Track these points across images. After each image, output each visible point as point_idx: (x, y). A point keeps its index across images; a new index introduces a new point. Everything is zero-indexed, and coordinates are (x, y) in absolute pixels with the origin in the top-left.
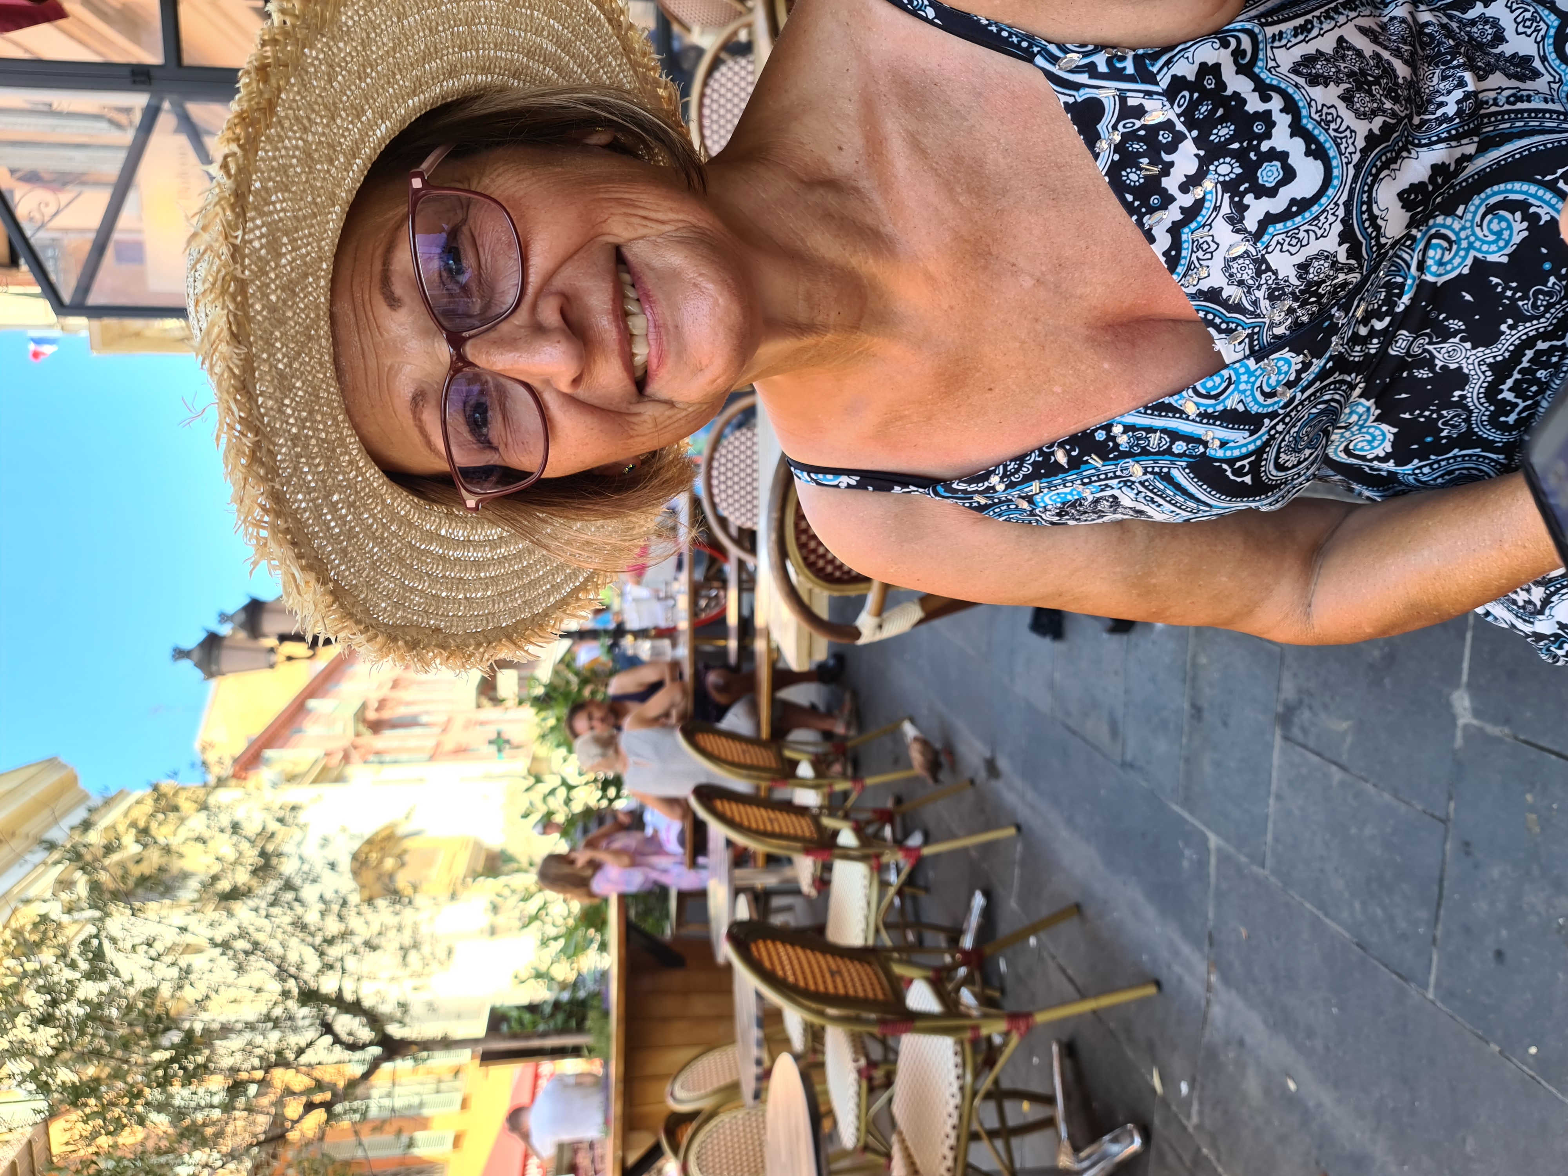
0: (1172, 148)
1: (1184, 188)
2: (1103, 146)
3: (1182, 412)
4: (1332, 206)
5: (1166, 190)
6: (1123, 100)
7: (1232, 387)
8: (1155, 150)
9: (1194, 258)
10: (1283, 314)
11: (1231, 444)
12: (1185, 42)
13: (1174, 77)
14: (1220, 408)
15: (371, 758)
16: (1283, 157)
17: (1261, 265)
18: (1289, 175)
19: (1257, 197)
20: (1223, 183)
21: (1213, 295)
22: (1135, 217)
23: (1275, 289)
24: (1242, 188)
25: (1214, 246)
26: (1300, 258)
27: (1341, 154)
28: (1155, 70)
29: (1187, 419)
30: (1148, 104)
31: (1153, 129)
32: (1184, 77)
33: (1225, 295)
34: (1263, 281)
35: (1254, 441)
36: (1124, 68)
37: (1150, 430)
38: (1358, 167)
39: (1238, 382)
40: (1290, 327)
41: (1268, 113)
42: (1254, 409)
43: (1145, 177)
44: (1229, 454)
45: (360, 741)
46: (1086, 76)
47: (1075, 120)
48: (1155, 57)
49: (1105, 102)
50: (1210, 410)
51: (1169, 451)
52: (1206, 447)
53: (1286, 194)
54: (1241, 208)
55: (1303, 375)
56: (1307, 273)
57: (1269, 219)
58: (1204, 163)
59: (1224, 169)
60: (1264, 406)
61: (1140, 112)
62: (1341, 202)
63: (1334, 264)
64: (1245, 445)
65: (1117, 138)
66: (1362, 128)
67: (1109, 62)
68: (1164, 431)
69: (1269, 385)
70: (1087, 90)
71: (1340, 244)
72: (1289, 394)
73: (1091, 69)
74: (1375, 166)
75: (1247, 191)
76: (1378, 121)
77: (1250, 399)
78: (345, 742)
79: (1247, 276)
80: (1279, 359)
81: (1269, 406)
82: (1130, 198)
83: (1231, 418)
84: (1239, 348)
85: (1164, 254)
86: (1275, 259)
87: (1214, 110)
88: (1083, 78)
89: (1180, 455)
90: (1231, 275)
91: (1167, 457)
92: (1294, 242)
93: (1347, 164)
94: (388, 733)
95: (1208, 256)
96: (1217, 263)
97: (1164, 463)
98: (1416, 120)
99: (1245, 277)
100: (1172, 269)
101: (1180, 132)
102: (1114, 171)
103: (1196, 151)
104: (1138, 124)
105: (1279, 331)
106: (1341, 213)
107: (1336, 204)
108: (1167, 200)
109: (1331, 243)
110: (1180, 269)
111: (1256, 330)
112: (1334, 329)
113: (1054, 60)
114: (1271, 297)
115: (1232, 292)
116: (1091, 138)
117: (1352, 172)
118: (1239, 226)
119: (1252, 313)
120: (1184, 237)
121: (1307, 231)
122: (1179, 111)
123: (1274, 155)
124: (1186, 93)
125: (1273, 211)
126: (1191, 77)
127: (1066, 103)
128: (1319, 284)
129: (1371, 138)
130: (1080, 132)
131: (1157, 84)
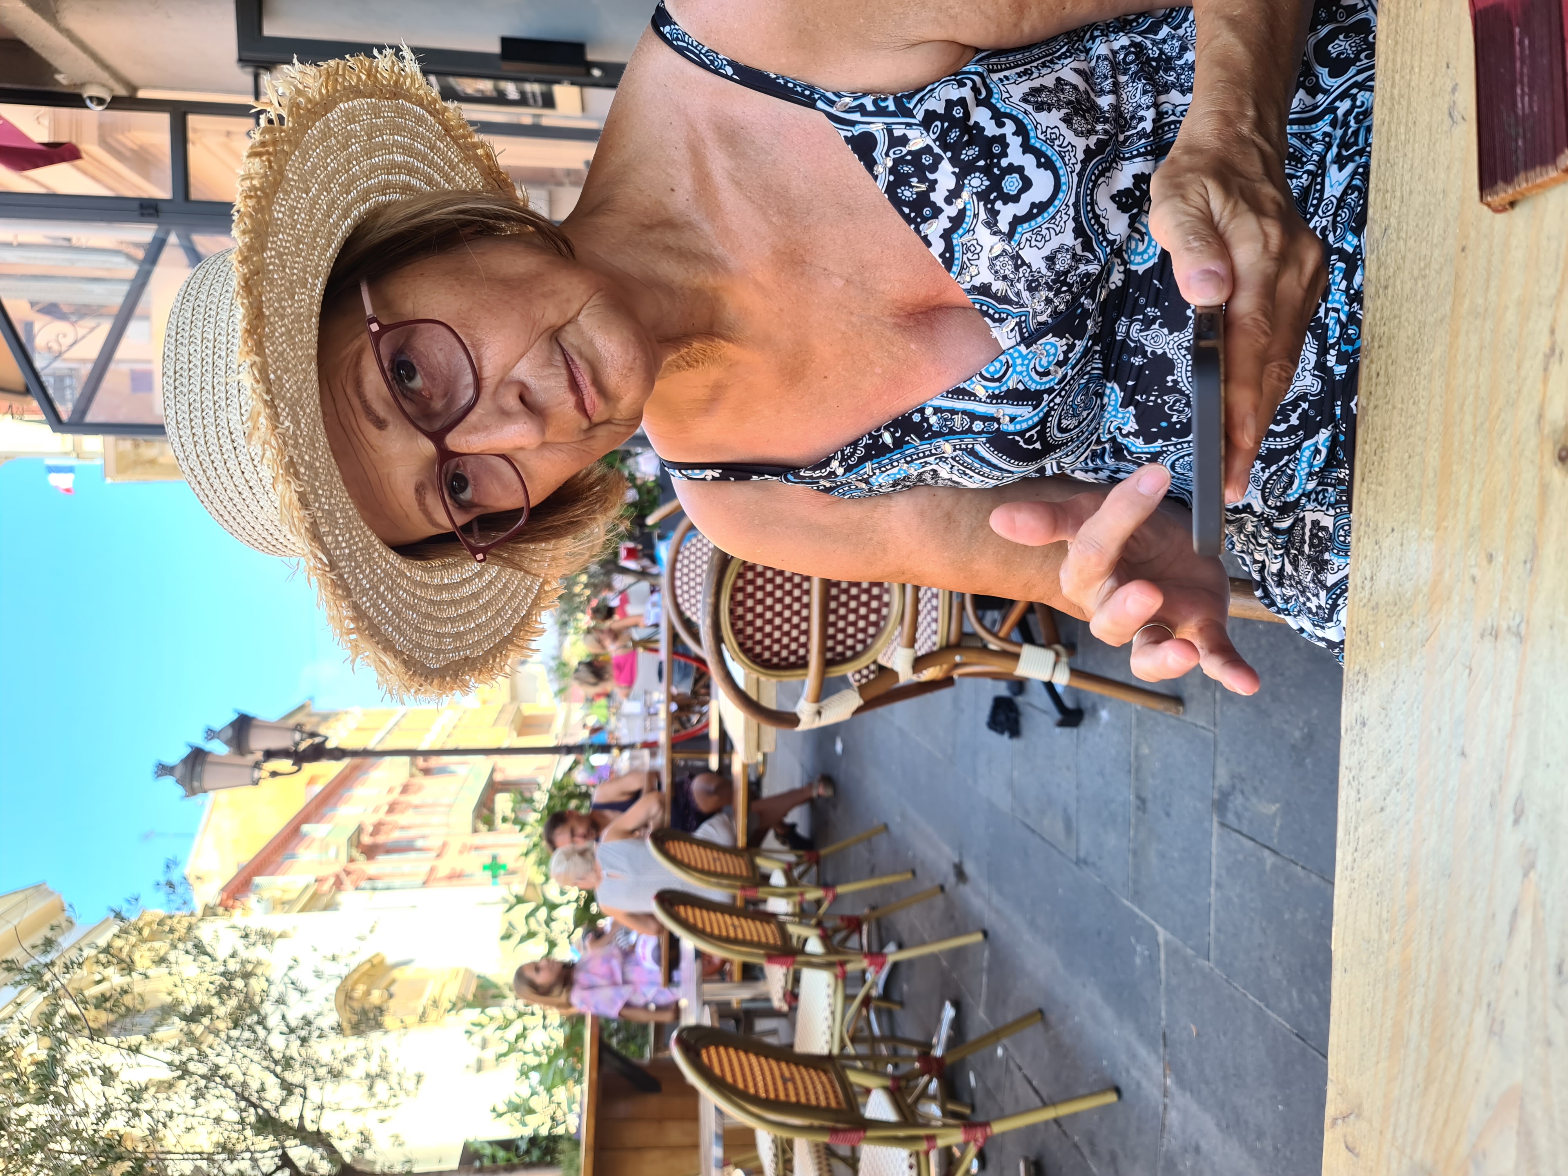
0: (934, 168)
1: (949, 201)
2: (879, 169)
3: (975, 395)
4: (1064, 207)
5: (934, 203)
6: (890, 132)
7: (1011, 370)
8: (921, 172)
9: (965, 259)
10: (1043, 304)
11: (1019, 419)
12: (933, 83)
13: (927, 111)
14: (1004, 389)
15: (363, 884)
16: (1020, 170)
17: (1018, 261)
18: (1027, 184)
19: (1005, 203)
20: (977, 194)
21: (984, 290)
22: (913, 226)
23: (1033, 281)
24: (992, 197)
25: (979, 248)
26: (1046, 252)
27: (1065, 164)
28: (911, 106)
29: (980, 401)
30: (910, 134)
31: (917, 155)
32: (935, 111)
33: (994, 289)
34: (1021, 275)
35: (1037, 414)
36: (887, 107)
37: (953, 412)
38: (1080, 175)
39: (1014, 365)
40: (1051, 316)
41: (1003, 136)
42: (1033, 387)
43: (917, 193)
44: (1018, 427)
45: (352, 867)
46: (858, 114)
47: (855, 150)
48: (910, 97)
49: (876, 134)
50: (997, 392)
51: (970, 430)
52: (999, 424)
53: (1028, 199)
54: (994, 213)
55: (1070, 355)
56: (1054, 264)
57: (1017, 221)
58: (960, 177)
59: (976, 182)
60: (1041, 384)
61: (904, 140)
62: (1070, 203)
63: (1074, 256)
64: (1031, 418)
65: (890, 164)
66: (1081, 144)
67: (875, 102)
68: (964, 412)
69: (1042, 366)
70: (861, 126)
71: (1076, 239)
72: (1061, 372)
73: (862, 109)
74: (1094, 174)
75: (996, 199)
76: (1092, 141)
77: (1027, 379)
78: (337, 868)
79: (1008, 270)
80: (1046, 344)
81: (1046, 383)
82: (906, 210)
83: (1017, 396)
84: (1011, 335)
85: (941, 256)
86: (1028, 254)
87: (960, 137)
88: (856, 117)
89: (980, 433)
90: (996, 272)
91: (969, 435)
92: (1039, 238)
93: (1072, 172)
94: (381, 858)
95: (976, 257)
96: (984, 262)
97: (968, 440)
98: (1121, 138)
99: (1007, 272)
100: (949, 268)
101: (937, 154)
102: (891, 190)
103: (951, 169)
104: (905, 151)
105: (1042, 318)
106: (1072, 212)
107: (1067, 205)
108: (937, 212)
109: (1068, 239)
110: (955, 269)
111: (1023, 318)
112: (1086, 314)
113: (832, 103)
114: (1030, 289)
115: (998, 286)
116: (870, 164)
117: (1076, 179)
118: (995, 229)
119: (1017, 303)
120: (955, 242)
121: (1048, 229)
122: (934, 137)
123: (1012, 169)
124: (938, 123)
125: (1019, 214)
126: (941, 110)
127: (845, 137)
128: (1066, 273)
129: (1087, 151)
130: (860, 159)
131: (914, 117)
